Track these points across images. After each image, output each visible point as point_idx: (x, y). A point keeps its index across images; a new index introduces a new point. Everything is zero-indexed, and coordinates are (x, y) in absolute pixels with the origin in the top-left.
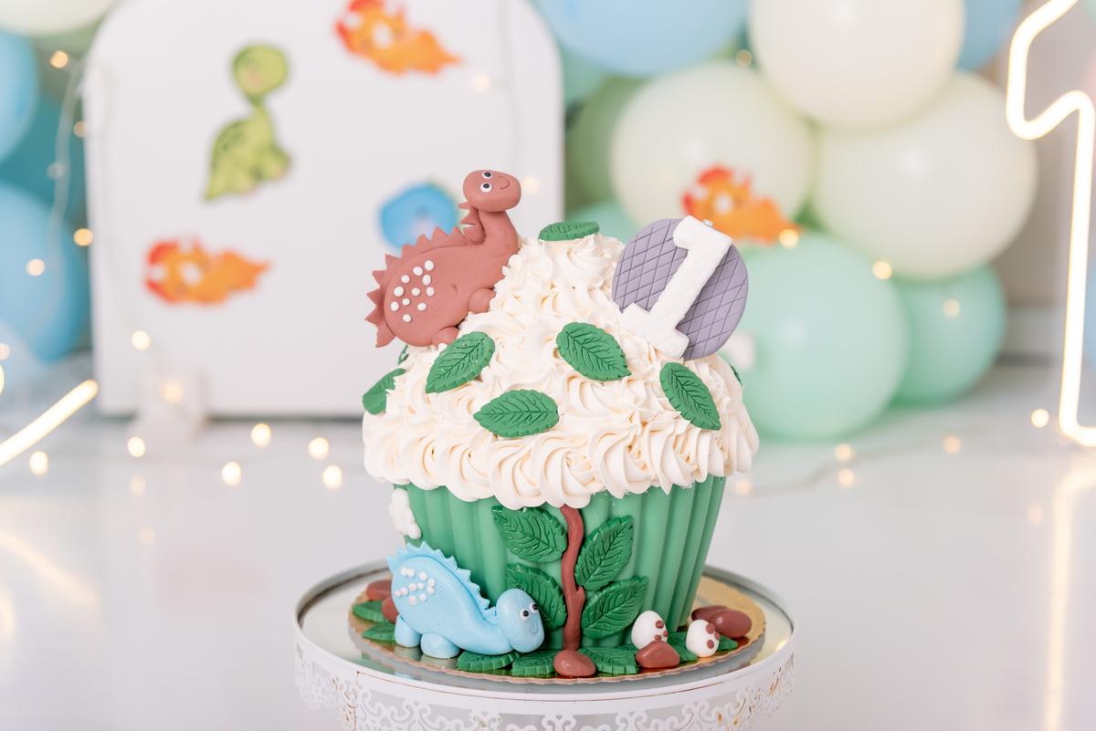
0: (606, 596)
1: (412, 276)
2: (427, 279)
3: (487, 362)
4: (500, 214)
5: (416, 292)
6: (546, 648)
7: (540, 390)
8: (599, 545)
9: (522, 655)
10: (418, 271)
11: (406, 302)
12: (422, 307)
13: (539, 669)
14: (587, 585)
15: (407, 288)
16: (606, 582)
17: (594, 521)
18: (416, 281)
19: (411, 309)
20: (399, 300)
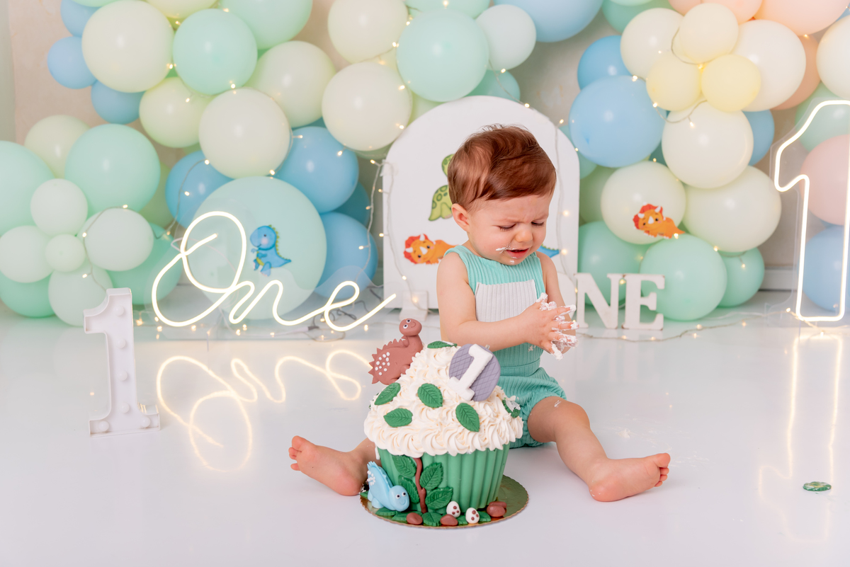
0: (435, 493)
1: (382, 357)
2: (387, 359)
3: (396, 395)
4: (416, 336)
5: (384, 364)
6: (410, 510)
7: (408, 409)
8: (428, 473)
9: (398, 512)
10: (384, 356)
11: (380, 367)
12: (385, 370)
13: (402, 519)
14: (426, 488)
15: (381, 362)
16: (434, 487)
17: (427, 463)
18: (384, 360)
19: (381, 370)
20: (378, 366)
